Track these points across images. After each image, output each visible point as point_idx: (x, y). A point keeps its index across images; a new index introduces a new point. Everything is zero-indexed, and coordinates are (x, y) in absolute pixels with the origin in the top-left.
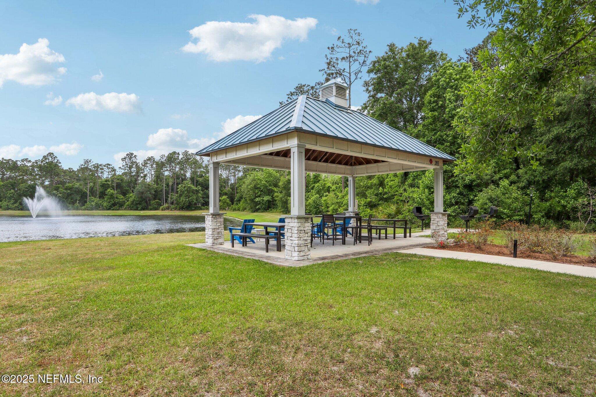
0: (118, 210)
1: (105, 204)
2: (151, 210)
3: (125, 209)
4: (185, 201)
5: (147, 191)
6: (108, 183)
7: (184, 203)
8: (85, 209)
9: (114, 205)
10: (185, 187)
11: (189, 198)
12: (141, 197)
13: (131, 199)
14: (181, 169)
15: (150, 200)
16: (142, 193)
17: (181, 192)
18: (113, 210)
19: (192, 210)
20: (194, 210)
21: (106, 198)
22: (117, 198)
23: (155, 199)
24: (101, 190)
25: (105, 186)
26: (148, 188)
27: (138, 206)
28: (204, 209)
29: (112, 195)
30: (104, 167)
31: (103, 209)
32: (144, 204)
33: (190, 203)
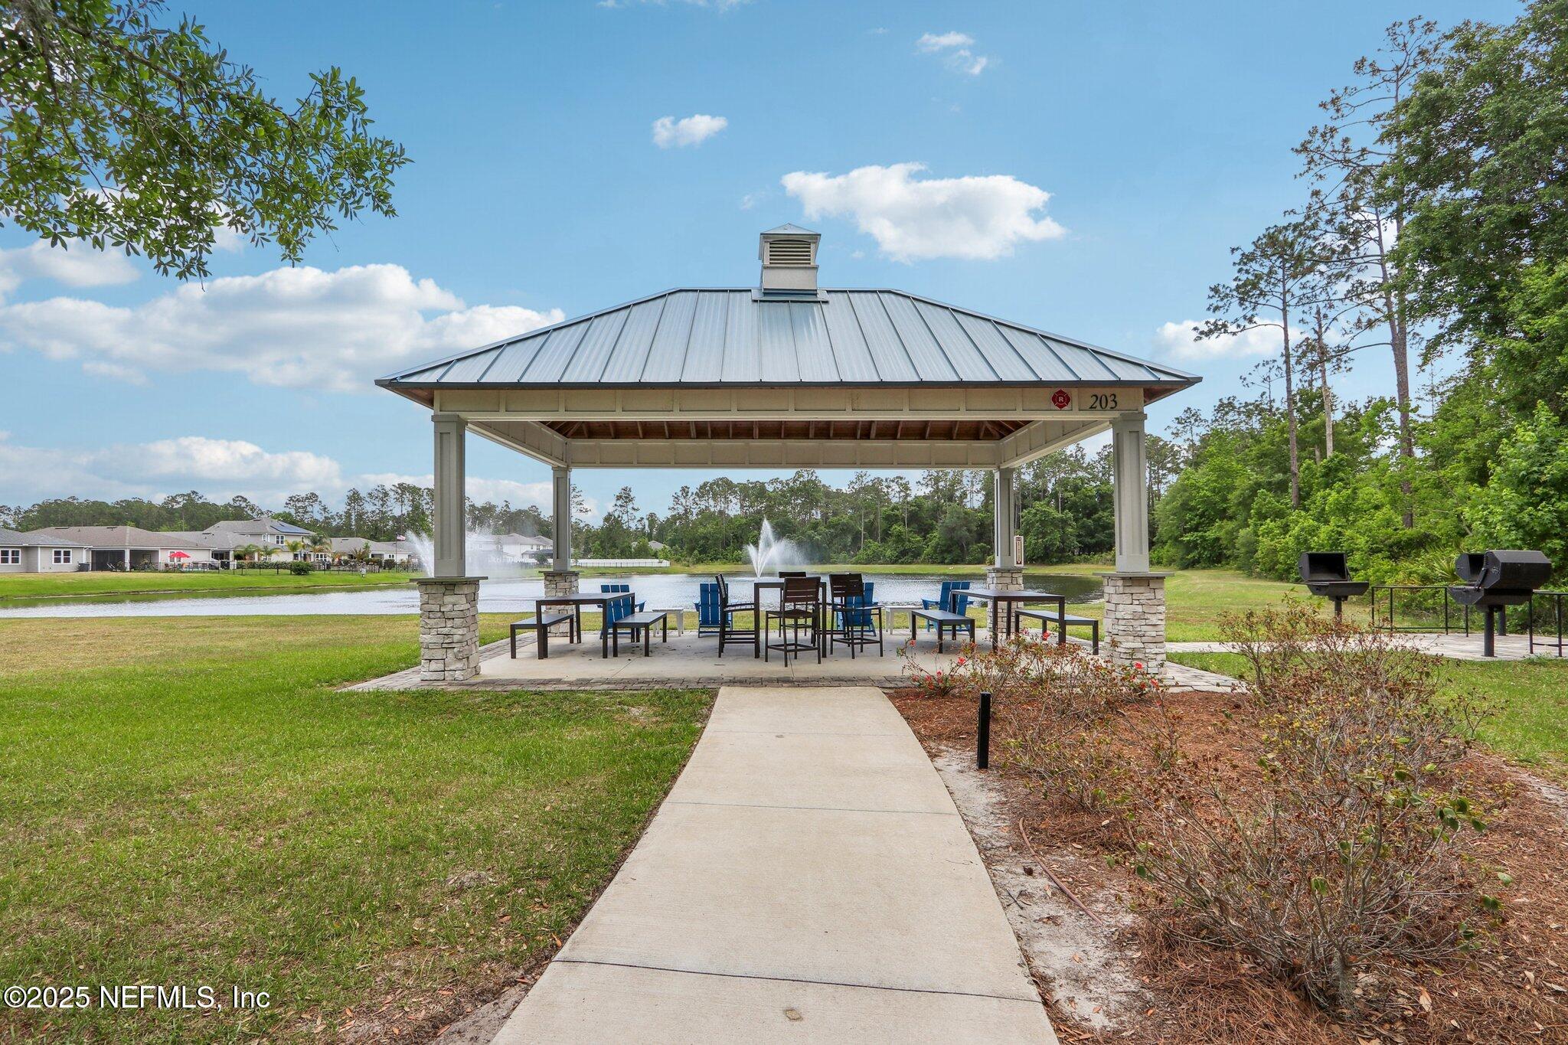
0: (910, 563)
1: (888, 553)
2: (970, 563)
3: (923, 562)
4: (1036, 544)
5: (961, 526)
6: (896, 512)
7: (1033, 549)
8: (857, 563)
9: (904, 553)
10: (1036, 514)
11: (1044, 537)
12: (951, 539)
13: (933, 543)
14: (1036, 476)
15: (968, 544)
16: (953, 530)
17: (1027, 524)
18: (902, 563)
19: (1052, 564)
20: (1057, 563)
21: (891, 541)
22: (909, 541)
23: (978, 541)
24: (885, 525)
25: (891, 519)
26: (965, 518)
27: (945, 555)
28: (1079, 562)
29: (899, 536)
30: (892, 484)
31: (887, 563)
32: (957, 552)
33: (1046, 548)
